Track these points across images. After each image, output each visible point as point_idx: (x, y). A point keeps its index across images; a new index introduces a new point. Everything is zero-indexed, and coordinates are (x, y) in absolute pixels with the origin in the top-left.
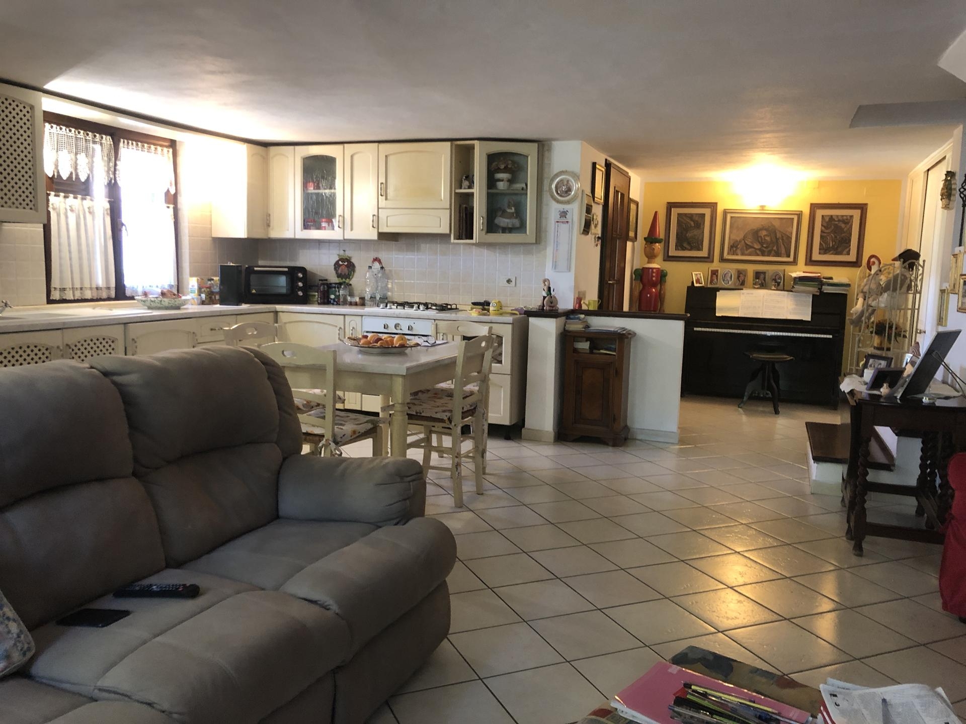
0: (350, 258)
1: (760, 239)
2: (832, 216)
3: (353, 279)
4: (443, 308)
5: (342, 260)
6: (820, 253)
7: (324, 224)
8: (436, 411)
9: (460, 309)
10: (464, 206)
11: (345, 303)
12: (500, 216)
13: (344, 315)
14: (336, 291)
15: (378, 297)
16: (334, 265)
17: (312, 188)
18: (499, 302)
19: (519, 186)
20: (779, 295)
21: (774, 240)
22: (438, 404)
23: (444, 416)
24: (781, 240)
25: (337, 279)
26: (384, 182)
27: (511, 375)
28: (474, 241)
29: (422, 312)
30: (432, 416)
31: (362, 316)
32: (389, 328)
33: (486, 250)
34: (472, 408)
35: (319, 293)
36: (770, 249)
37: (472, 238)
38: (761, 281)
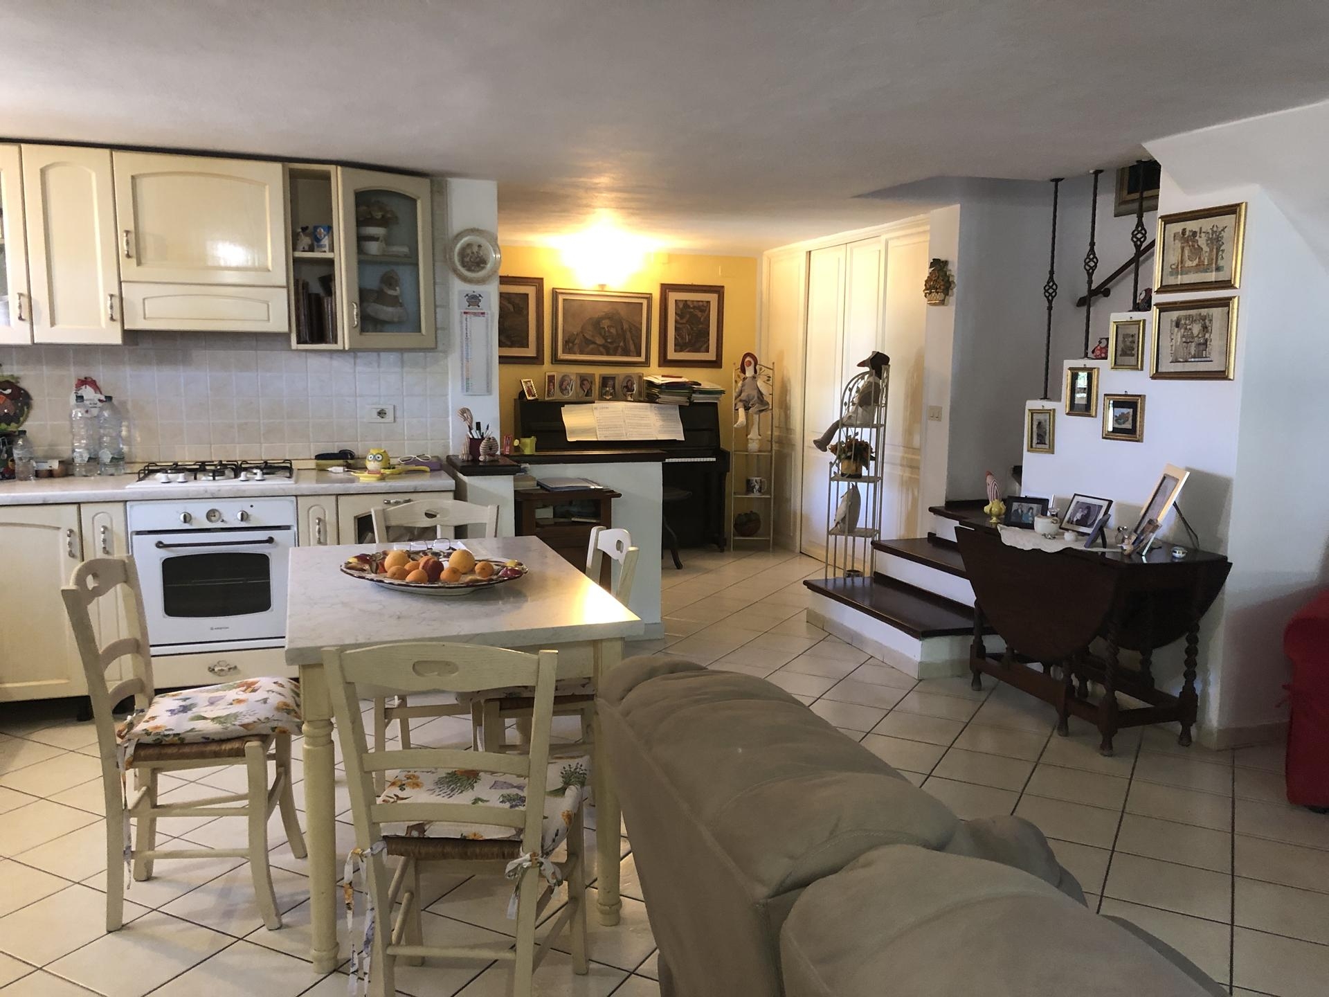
0: (18, 378)
1: (603, 332)
2: (686, 301)
3: (27, 423)
6: (675, 351)
12: (374, 302)
13: (79, 504)
19: (403, 249)
20: (636, 407)
21: (620, 332)
24: (628, 333)
26: (131, 229)
28: (338, 346)
31: (124, 501)
32: (195, 521)
36: (615, 345)
37: (334, 341)
38: (612, 390)
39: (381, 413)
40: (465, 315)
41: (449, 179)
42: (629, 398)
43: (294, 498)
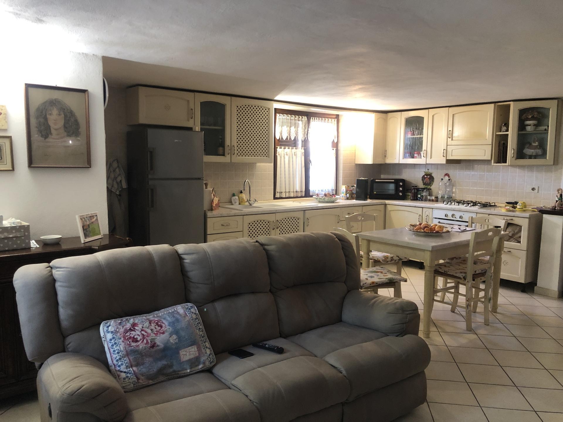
0: (431, 173)
3: (432, 186)
4: (485, 205)
5: (426, 175)
7: (416, 155)
8: (456, 272)
9: (498, 206)
10: (502, 142)
11: (426, 200)
12: (527, 148)
13: (423, 208)
14: (421, 193)
15: (446, 197)
16: (422, 178)
17: (410, 135)
18: (524, 203)
19: (543, 128)
22: (460, 267)
23: (460, 275)
25: (423, 185)
26: (451, 130)
27: (527, 251)
28: (507, 164)
29: (468, 208)
30: (454, 275)
31: (433, 209)
32: (448, 217)
33: (518, 169)
34: (484, 272)
35: (412, 194)
37: (506, 162)
39: (533, 189)
43: (476, 214)
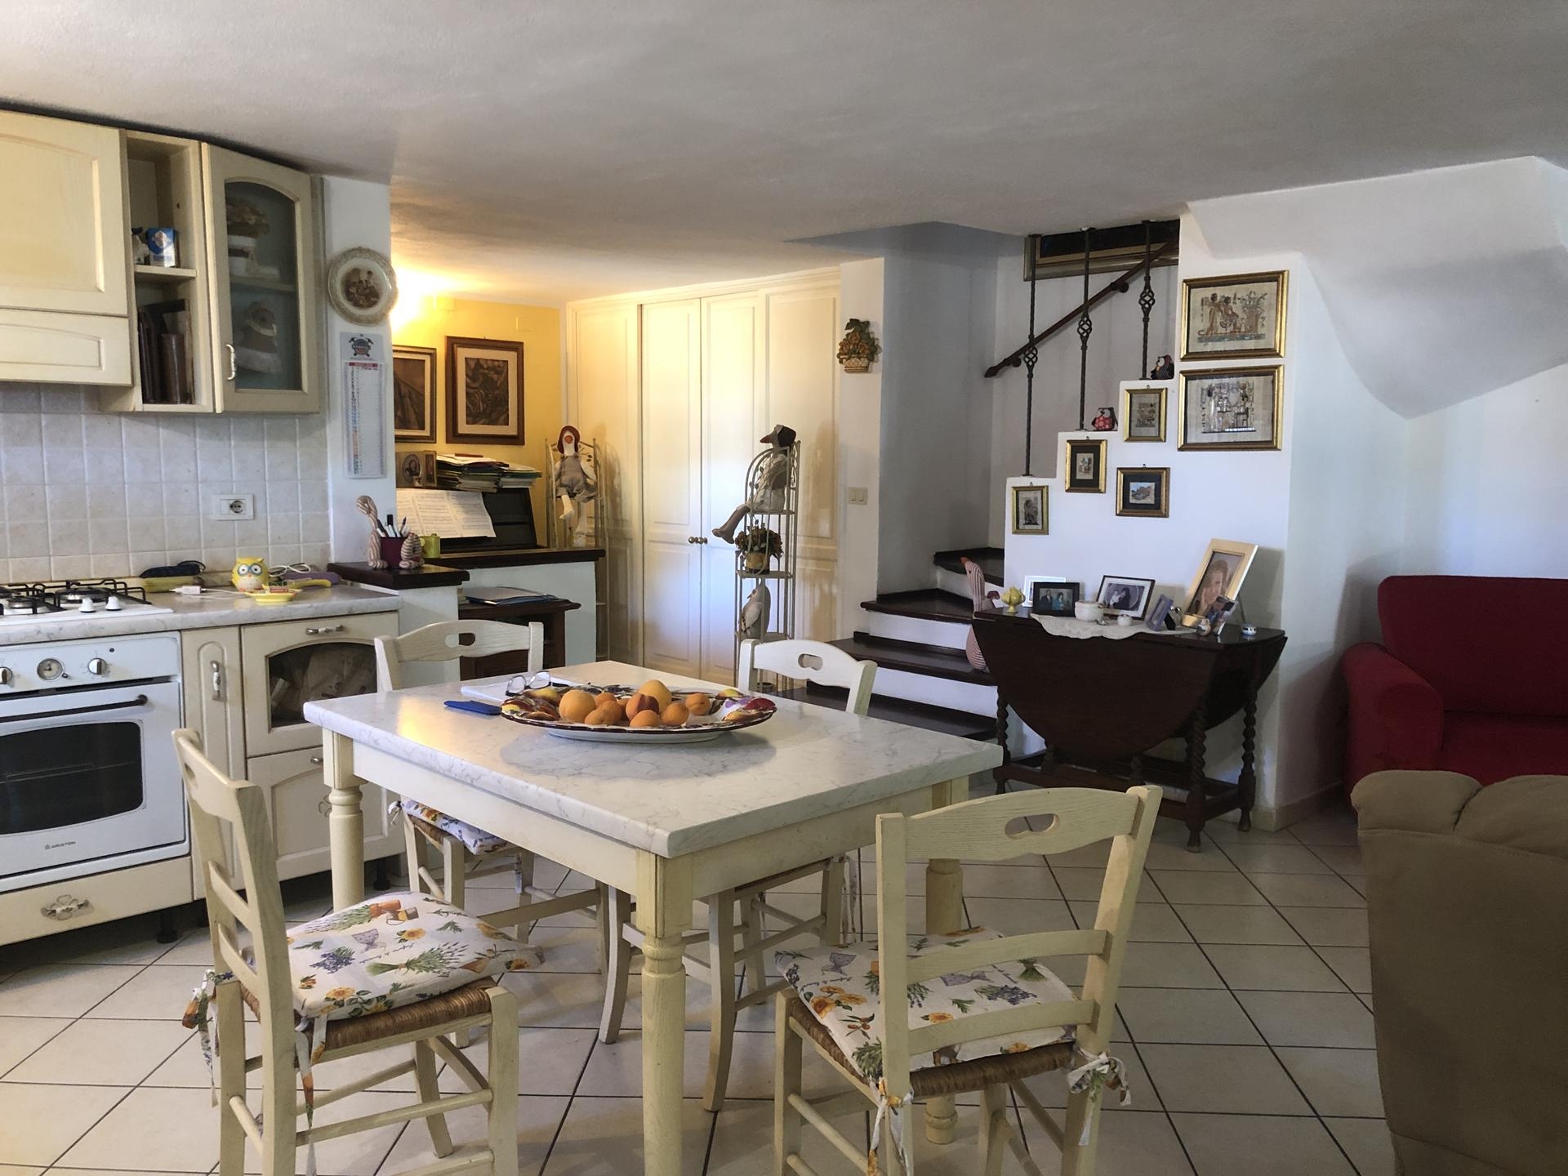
2: (478, 359)
6: (467, 423)
28: (197, 410)
32: (16, 681)
37: (191, 399)
39: (235, 506)
40: (350, 367)
41: (326, 177)
42: (417, 484)
43: (178, 633)
